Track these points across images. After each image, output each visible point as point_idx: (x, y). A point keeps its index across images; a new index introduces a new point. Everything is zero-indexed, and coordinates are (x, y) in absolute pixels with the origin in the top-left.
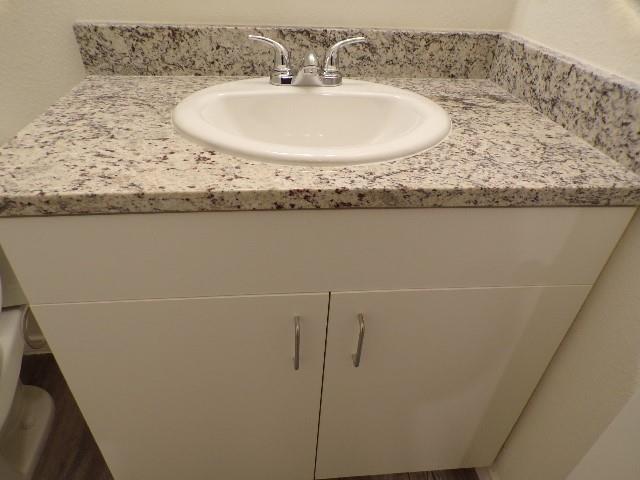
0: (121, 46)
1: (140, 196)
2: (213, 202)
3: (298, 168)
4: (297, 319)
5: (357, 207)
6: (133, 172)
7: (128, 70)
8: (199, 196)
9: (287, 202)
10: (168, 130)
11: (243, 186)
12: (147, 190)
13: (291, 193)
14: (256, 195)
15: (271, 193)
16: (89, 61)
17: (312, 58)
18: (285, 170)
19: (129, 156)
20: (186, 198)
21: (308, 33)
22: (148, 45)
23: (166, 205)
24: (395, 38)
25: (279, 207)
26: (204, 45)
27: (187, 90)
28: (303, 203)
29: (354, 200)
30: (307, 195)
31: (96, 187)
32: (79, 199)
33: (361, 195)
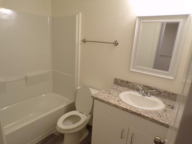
0: (120, 82)
1: (109, 102)
2: (116, 106)
3: (128, 106)
4: (124, 129)
5: (133, 114)
6: (110, 99)
7: (120, 85)
8: (115, 105)
9: (125, 109)
10: (117, 96)
11: (120, 105)
12: (110, 102)
13: (125, 108)
14: (121, 107)
15: (123, 108)
16: (115, 83)
17: (143, 92)
18: (127, 106)
19: (111, 97)
20: (113, 104)
21: (148, 87)
22: (123, 83)
23: (111, 104)
24: (165, 92)
25: (123, 110)
26: (131, 85)
27: (125, 91)
28: (126, 110)
29: (133, 113)
30: (127, 110)
31: (105, 100)
32: (103, 100)
33: (134, 112)
